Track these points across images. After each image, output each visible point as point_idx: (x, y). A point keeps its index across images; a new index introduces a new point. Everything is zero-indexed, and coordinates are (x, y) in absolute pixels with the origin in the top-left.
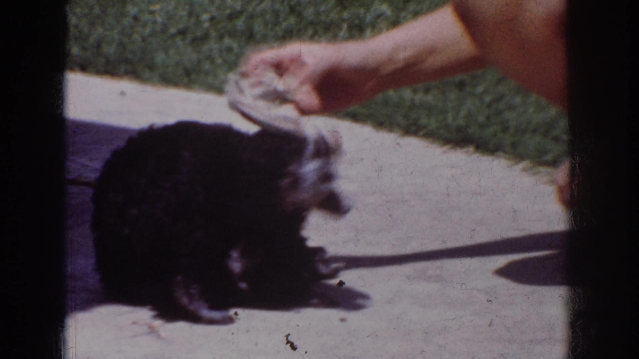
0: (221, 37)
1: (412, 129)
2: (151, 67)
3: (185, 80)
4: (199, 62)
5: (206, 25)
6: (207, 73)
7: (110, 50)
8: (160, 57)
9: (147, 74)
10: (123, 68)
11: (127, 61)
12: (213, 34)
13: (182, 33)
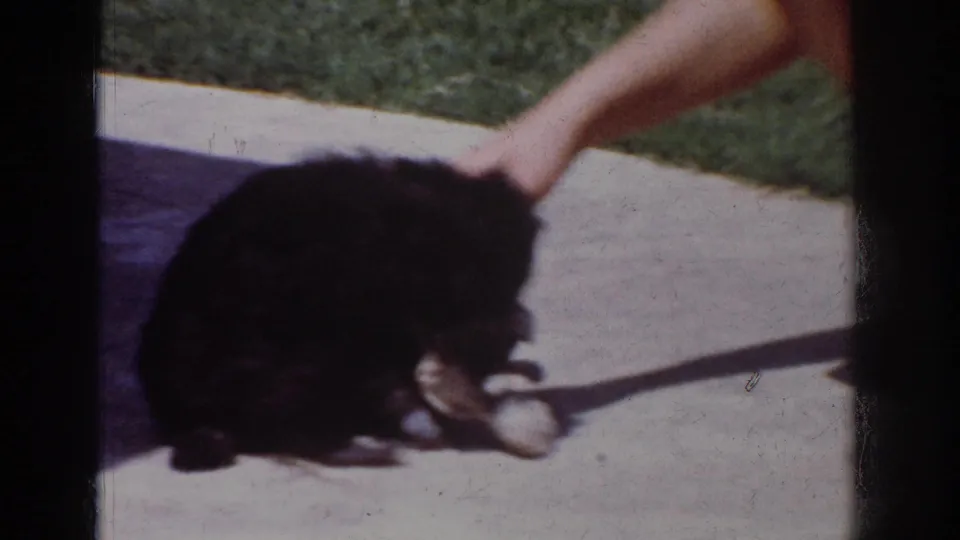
0: (426, 32)
1: (712, 163)
2: (324, 77)
3: (374, 96)
4: (394, 68)
5: (406, 14)
6: (405, 85)
7: (262, 52)
8: (335, 62)
9: (317, 88)
10: (281, 79)
11: (288, 69)
12: (417, 27)
13: (371, 26)
